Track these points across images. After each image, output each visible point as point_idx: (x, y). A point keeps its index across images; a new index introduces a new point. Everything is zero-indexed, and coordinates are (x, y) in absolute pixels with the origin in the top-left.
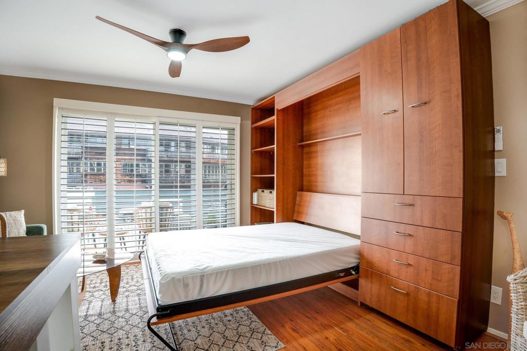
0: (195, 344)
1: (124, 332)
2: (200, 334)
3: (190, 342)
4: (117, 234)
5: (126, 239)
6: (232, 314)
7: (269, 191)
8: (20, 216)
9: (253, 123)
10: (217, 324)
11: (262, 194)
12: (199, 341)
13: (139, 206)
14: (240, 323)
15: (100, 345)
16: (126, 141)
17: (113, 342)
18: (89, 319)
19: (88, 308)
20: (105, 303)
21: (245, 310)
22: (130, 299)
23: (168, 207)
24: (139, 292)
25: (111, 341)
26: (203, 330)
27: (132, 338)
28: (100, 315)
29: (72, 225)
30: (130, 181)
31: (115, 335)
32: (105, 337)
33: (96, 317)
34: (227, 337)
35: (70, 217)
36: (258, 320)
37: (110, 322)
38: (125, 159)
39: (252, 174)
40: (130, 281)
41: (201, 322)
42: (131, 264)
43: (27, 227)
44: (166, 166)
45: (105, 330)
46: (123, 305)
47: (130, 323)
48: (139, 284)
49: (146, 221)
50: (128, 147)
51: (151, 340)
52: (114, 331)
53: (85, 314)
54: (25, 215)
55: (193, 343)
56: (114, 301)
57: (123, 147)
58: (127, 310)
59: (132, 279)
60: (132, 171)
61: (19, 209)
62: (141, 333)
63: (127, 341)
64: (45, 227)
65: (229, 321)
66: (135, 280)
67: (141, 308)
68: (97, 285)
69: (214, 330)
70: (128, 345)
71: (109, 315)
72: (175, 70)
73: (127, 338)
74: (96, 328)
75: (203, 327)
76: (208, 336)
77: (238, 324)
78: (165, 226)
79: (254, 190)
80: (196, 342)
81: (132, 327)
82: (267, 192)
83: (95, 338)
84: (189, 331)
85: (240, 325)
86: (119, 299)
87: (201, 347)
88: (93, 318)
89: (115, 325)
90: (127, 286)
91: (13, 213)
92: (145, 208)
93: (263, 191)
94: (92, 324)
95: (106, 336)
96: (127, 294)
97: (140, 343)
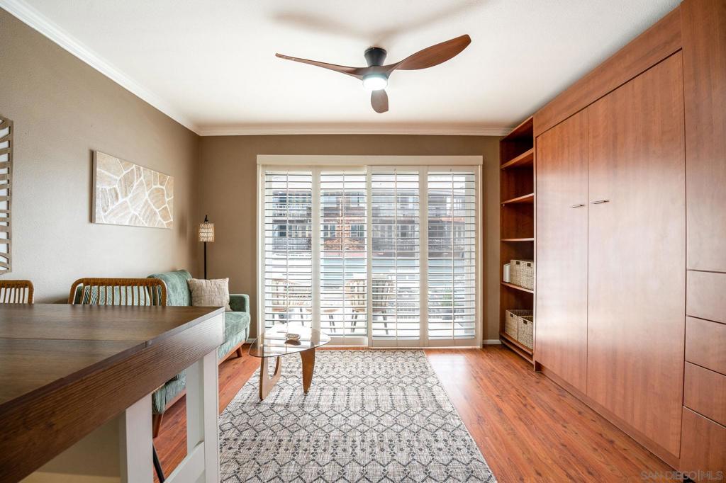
0: (385, 470)
1: (306, 433)
2: (395, 457)
3: (379, 467)
4: (325, 311)
5: (336, 318)
6: (445, 440)
7: (526, 263)
8: (224, 284)
9: (502, 162)
10: (421, 450)
11: (517, 267)
12: (390, 468)
13: (349, 277)
14: (455, 457)
15: (277, 442)
16: (354, 199)
17: (290, 443)
18: (275, 408)
19: (277, 396)
20: (296, 393)
21: (467, 438)
22: (325, 392)
23: (386, 281)
24: (336, 385)
25: (290, 441)
26: (399, 454)
27: (313, 443)
28: (287, 406)
29: (278, 297)
30: (359, 247)
31: (296, 434)
32: (285, 435)
33: (283, 408)
34: (429, 473)
35: (276, 288)
36: (483, 460)
37: (295, 417)
38: (354, 221)
39: (502, 236)
40: (330, 370)
41: (400, 441)
42: (327, 349)
43: (231, 297)
44: (403, 228)
45: (287, 426)
46: (315, 399)
47: (316, 422)
48: (339, 376)
49: (358, 297)
50: (357, 206)
51: (332, 451)
52: (295, 429)
53: (273, 402)
54: (229, 283)
55: (382, 468)
56: (306, 392)
57: (352, 206)
58: (317, 406)
59: (334, 368)
60: (362, 234)
61: (224, 278)
62: (324, 439)
63: (305, 445)
64: (247, 297)
65: (440, 449)
66: (336, 370)
67: (333, 406)
68: (293, 370)
69: (415, 457)
70: (306, 450)
71: (297, 408)
72: (380, 103)
73: (308, 441)
74: (278, 421)
75: (402, 450)
76: (404, 464)
77: (450, 458)
78: (381, 305)
79: (505, 261)
80: (386, 468)
81: (316, 428)
82: (523, 264)
83: (274, 433)
84: (382, 450)
85: (453, 459)
86: (313, 390)
87: (391, 477)
88: (279, 409)
89: (299, 422)
90: (325, 376)
91: (218, 281)
92: (357, 280)
93: (518, 263)
94: (277, 415)
95: (286, 433)
96: (322, 385)
97: (319, 451)
